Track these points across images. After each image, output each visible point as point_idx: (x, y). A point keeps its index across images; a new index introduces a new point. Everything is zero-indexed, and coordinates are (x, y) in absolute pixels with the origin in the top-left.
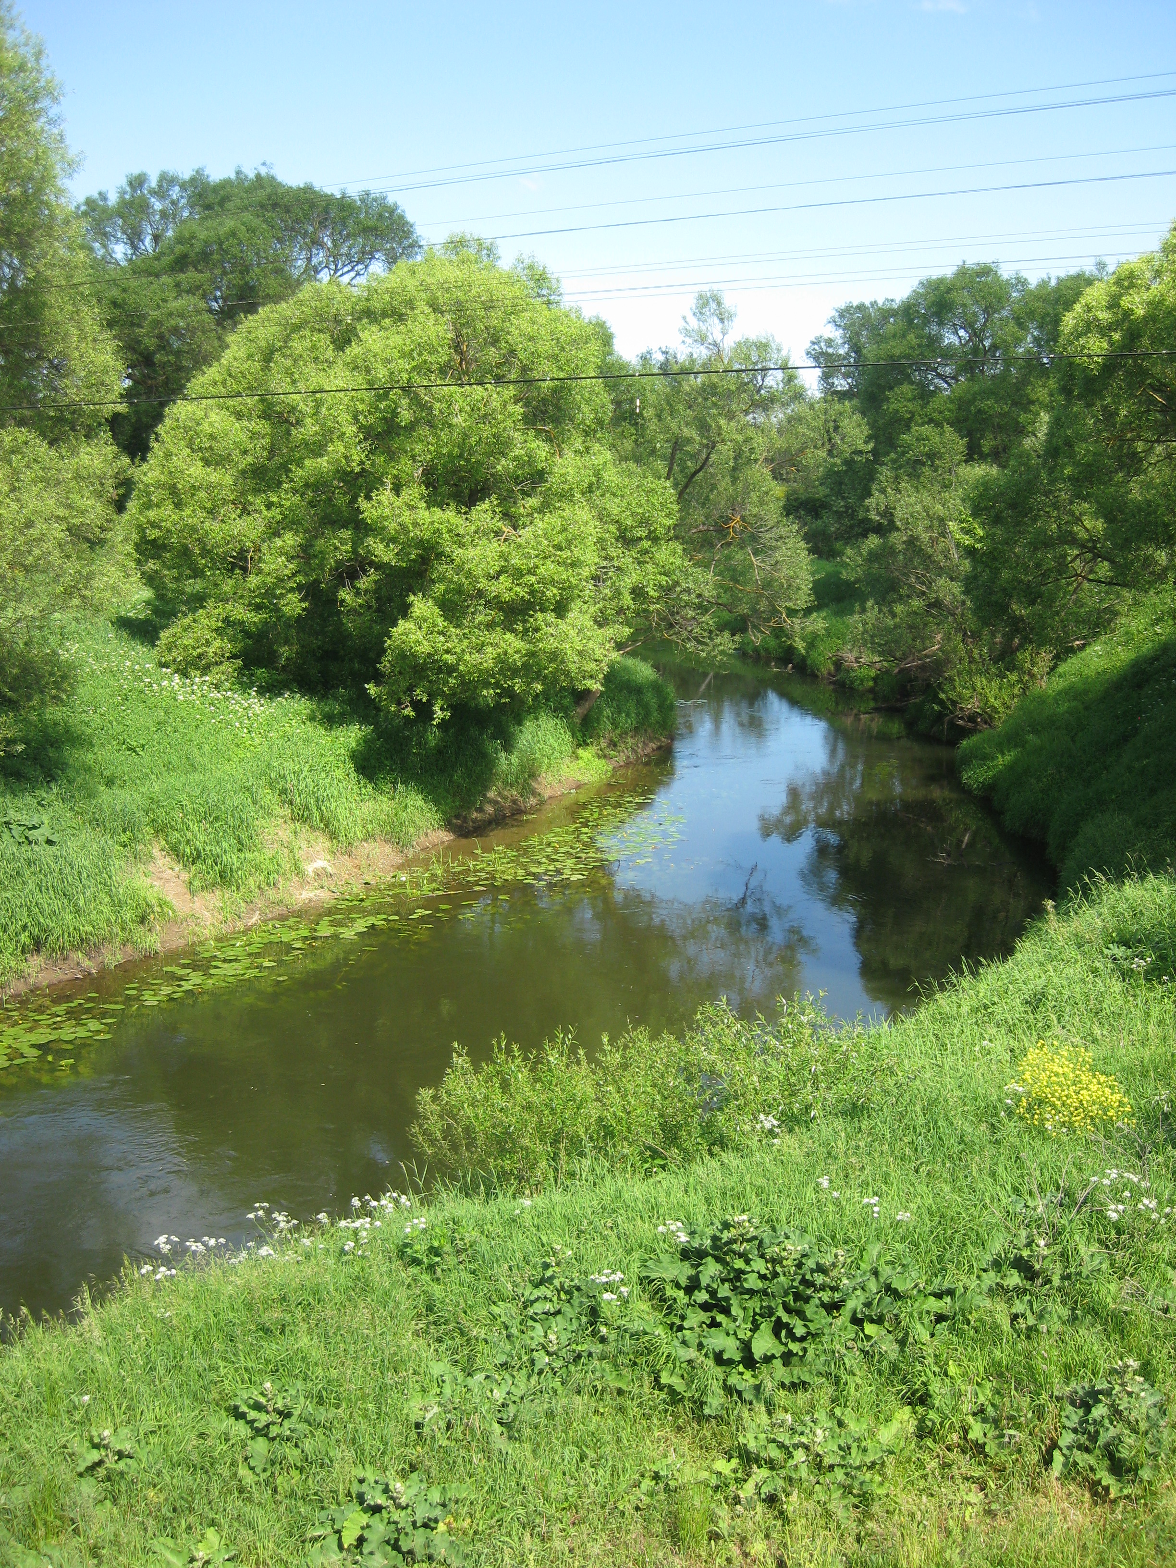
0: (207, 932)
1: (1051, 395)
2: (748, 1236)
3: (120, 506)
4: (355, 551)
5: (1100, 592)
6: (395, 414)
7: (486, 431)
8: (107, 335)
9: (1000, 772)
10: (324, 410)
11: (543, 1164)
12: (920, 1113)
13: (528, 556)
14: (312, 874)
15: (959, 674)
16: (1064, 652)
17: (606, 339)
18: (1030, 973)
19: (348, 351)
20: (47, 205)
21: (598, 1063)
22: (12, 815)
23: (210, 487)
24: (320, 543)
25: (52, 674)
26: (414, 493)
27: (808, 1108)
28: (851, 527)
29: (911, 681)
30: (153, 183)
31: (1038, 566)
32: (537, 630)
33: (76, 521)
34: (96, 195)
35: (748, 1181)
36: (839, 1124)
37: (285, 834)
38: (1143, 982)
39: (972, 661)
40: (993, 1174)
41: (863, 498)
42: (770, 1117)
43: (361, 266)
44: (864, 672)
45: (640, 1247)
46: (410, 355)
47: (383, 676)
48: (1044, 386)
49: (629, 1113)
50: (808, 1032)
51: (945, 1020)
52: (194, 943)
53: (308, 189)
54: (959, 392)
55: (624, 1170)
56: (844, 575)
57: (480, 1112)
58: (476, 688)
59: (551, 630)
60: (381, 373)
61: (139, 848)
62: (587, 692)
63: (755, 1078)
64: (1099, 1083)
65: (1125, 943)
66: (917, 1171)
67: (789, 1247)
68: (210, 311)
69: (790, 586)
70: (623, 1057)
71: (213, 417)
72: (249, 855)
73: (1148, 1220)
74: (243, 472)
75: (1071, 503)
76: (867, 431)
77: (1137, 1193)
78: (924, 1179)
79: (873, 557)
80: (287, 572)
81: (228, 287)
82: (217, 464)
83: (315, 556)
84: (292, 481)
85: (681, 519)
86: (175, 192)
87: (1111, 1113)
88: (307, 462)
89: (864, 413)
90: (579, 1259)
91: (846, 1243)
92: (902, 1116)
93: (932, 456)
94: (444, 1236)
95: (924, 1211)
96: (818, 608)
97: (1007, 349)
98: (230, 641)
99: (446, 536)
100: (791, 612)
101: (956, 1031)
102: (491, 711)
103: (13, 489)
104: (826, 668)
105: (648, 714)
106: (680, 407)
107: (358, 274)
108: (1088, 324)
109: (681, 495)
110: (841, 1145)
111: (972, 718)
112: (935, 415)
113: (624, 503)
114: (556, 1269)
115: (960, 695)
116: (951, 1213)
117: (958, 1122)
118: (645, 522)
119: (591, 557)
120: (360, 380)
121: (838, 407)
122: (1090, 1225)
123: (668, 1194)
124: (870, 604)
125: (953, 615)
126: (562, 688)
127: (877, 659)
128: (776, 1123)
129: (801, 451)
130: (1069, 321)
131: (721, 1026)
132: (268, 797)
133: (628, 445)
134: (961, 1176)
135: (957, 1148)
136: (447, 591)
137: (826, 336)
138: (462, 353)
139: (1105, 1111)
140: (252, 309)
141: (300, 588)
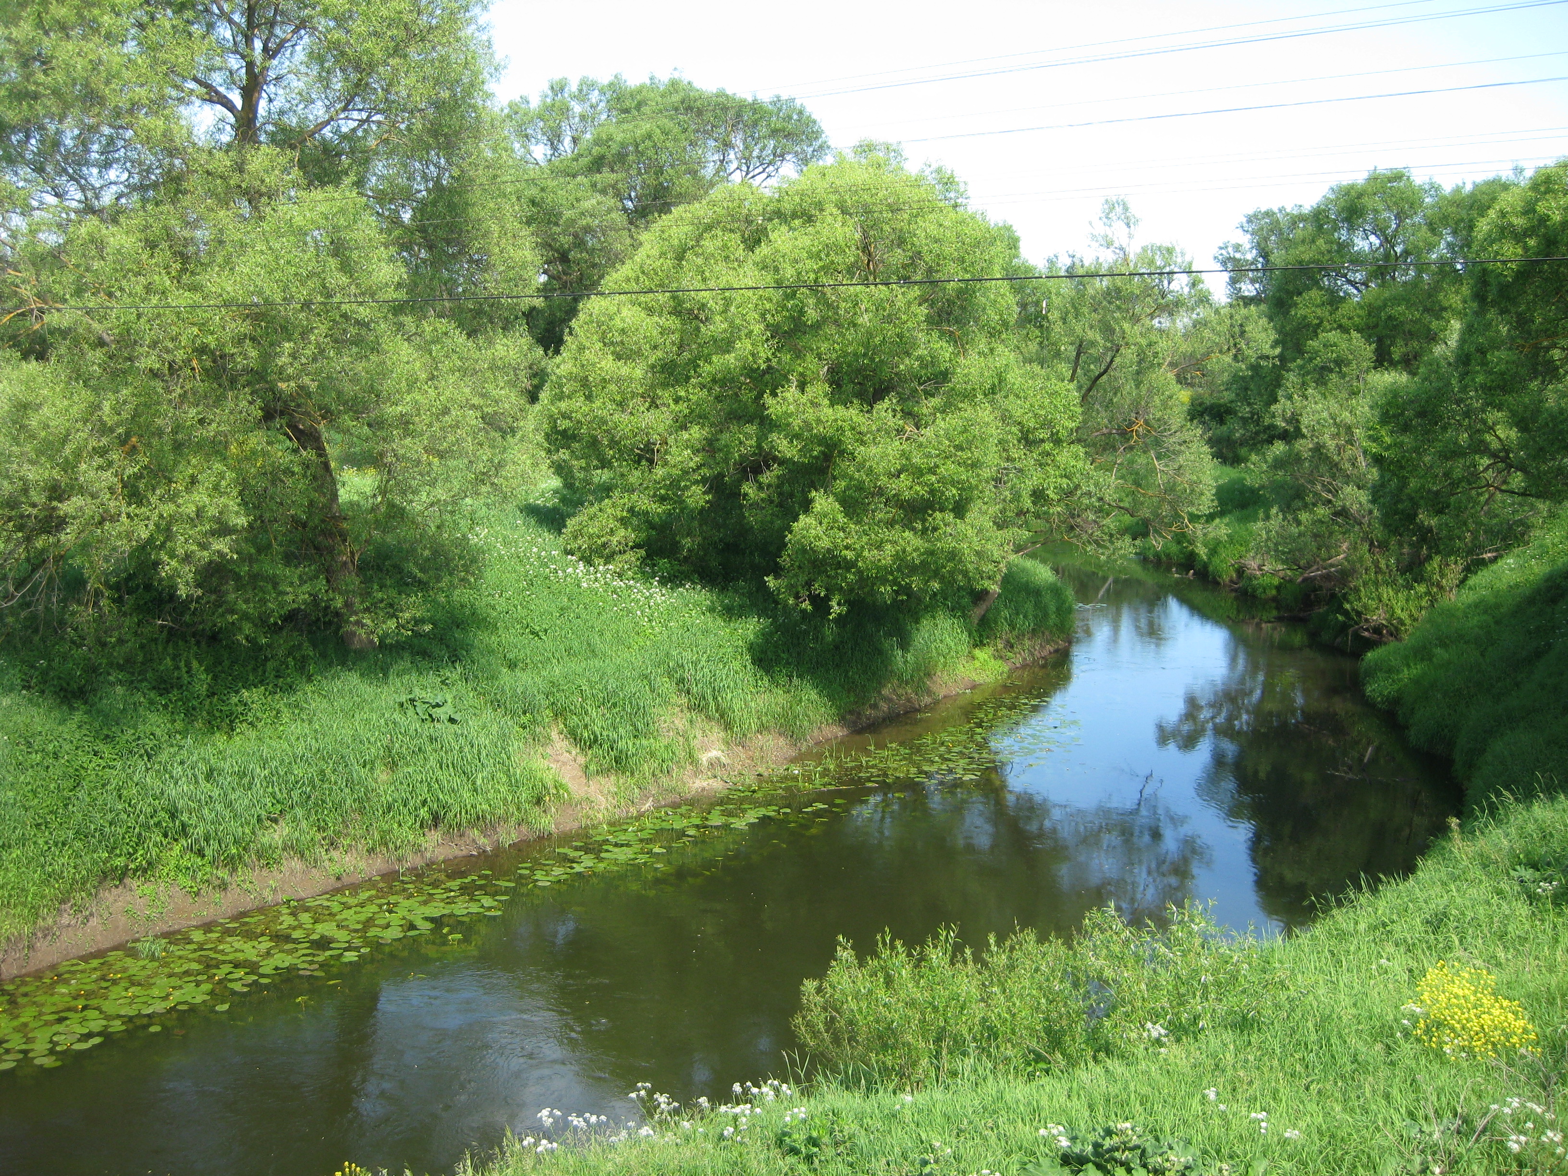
0: (600, 816)
1: (1465, 302)
2: (1131, 1145)
3: (533, 398)
4: (759, 446)
5: (1513, 504)
6: (802, 312)
7: (891, 331)
8: (526, 232)
9: (1406, 685)
10: (733, 309)
11: (924, 1062)
12: (1312, 1029)
13: (928, 456)
14: (705, 763)
15: (1365, 584)
16: (1474, 566)
17: (1013, 244)
18: (1432, 892)
19: (757, 251)
20: (474, 107)
21: (985, 964)
22: (417, 692)
23: (619, 380)
24: (725, 438)
25: (461, 558)
26: (819, 389)
27: (1196, 1018)
28: (1257, 433)
29: (1315, 590)
30: (574, 87)
31: (1446, 475)
32: (935, 529)
33: (490, 410)
34: (518, 99)
35: (1132, 1088)
36: (1228, 1036)
37: (681, 723)
38: (1550, 906)
39: (1378, 571)
40: (1387, 1096)
41: (1269, 404)
42: (1157, 1026)
43: (771, 168)
44: (1266, 580)
45: (1020, 1149)
46: (817, 256)
47: (782, 569)
48: (1457, 292)
49: (1013, 1015)
50: (1197, 941)
51: (1342, 936)
52: (587, 827)
53: (721, 94)
54: (1369, 298)
55: (1007, 1072)
56: (1248, 482)
57: (864, 1005)
58: (874, 584)
59: (949, 530)
60: (789, 273)
61: (538, 730)
62: (985, 593)
63: (1143, 986)
64: (1502, 1007)
65: (1535, 866)
66: (1307, 1088)
67: (1172, 1158)
68: (625, 210)
69: (1192, 491)
70: (1010, 958)
71: (625, 312)
72: (645, 742)
73: (1553, 1154)
74: (653, 367)
75: (1484, 411)
76: (1273, 336)
77: (1541, 1125)
78: (1315, 1098)
79: (1279, 464)
80: (692, 464)
81: (642, 188)
82: (629, 358)
83: (720, 450)
84: (700, 375)
85: (1085, 422)
86: (594, 96)
87: (1515, 1040)
88: (715, 358)
89: (1271, 319)
90: (957, 1158)
91: (1231, 1157)
92: (1294, 1031)
93: (1339, 362)
94: (823, 1126)
95: (1314, 1130)
96: (1222, 514)
97: (1419, 255)
98: (634, 530)
99: (848, 433)
100: (1193, 518)
101: (1352, 949)
102: (888, 608)
103: (432, 378)
104: (1227, 574)
105: (1046, 615)
106: (1085, 310)
107: (769, 176)
108: (1502, 229)
109: (1084, 398)
110: (1229, 1057)
111: (1377, 630)
112: (1345, 321)
113: (1027, 405)
114: (934, 1166)
115: (1365, 606)
116: (1340, 1134)
117: (1352, 1041)
118: (1047, 424)
119: (992, 459)
120: (769, 278)
121: (1244, 311)
122: (1489, 1155)
123: (1051, 1098)
124: (1274, 511)
125: (1360, 524)
126: (960, 588)
127: (1280, 567)
128: (1163, 1032)
129: (1207, 355)
130: (1483, 226)
131: (1109, 933)
132: (666, 686)
133: (1033, 347)
134: (1353, 1096)
135: (1349, 1068)
136: (848, 488)
137: (1233, 241)
138: (870, 254)
139: (1508, 1037)
140: (665, 209)
141: (704, 480)
